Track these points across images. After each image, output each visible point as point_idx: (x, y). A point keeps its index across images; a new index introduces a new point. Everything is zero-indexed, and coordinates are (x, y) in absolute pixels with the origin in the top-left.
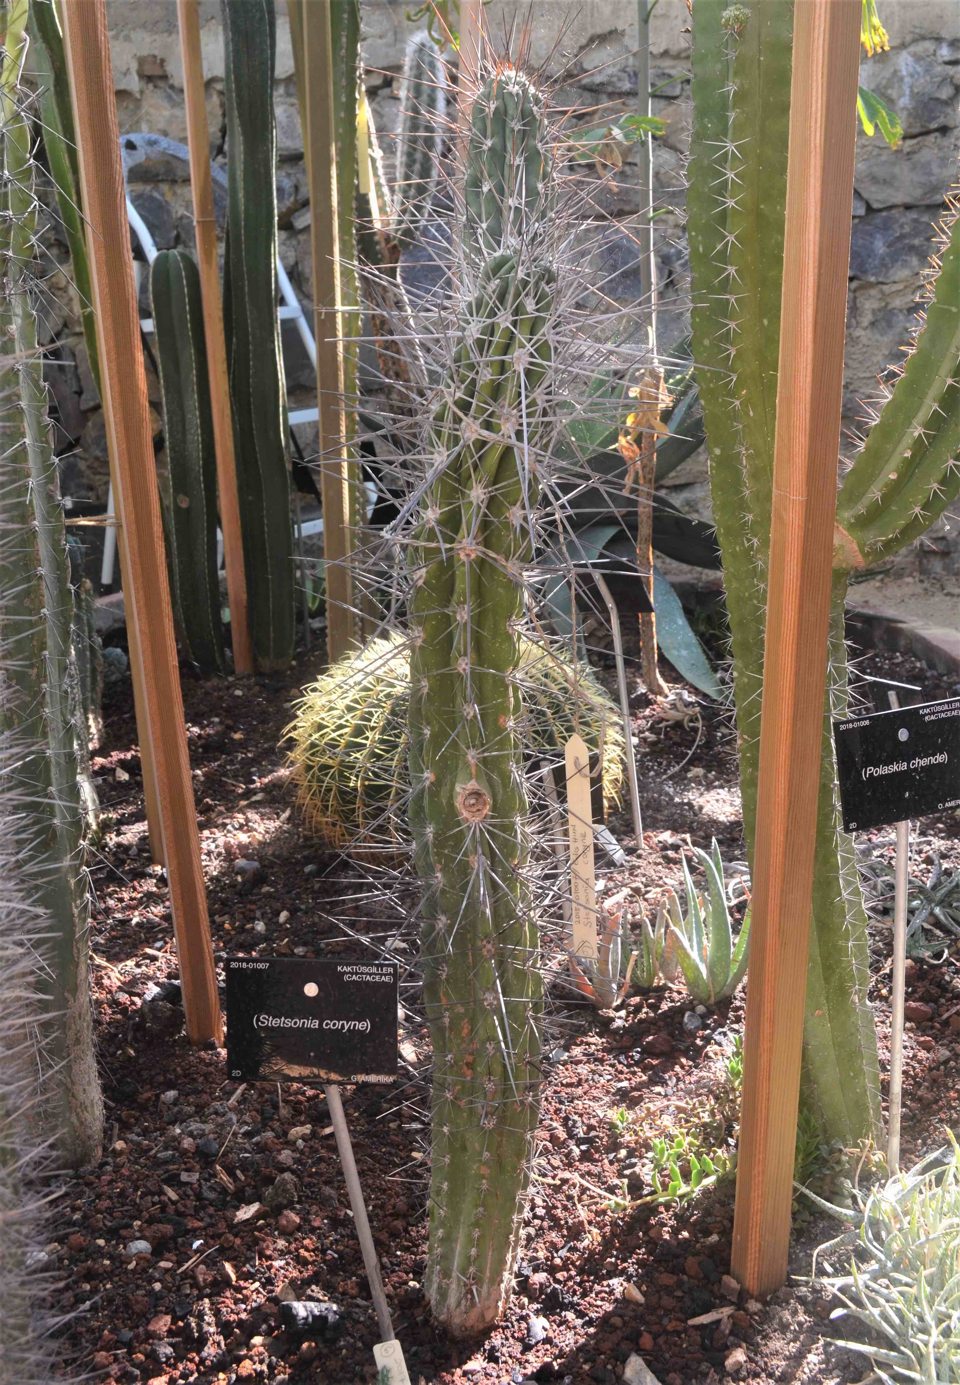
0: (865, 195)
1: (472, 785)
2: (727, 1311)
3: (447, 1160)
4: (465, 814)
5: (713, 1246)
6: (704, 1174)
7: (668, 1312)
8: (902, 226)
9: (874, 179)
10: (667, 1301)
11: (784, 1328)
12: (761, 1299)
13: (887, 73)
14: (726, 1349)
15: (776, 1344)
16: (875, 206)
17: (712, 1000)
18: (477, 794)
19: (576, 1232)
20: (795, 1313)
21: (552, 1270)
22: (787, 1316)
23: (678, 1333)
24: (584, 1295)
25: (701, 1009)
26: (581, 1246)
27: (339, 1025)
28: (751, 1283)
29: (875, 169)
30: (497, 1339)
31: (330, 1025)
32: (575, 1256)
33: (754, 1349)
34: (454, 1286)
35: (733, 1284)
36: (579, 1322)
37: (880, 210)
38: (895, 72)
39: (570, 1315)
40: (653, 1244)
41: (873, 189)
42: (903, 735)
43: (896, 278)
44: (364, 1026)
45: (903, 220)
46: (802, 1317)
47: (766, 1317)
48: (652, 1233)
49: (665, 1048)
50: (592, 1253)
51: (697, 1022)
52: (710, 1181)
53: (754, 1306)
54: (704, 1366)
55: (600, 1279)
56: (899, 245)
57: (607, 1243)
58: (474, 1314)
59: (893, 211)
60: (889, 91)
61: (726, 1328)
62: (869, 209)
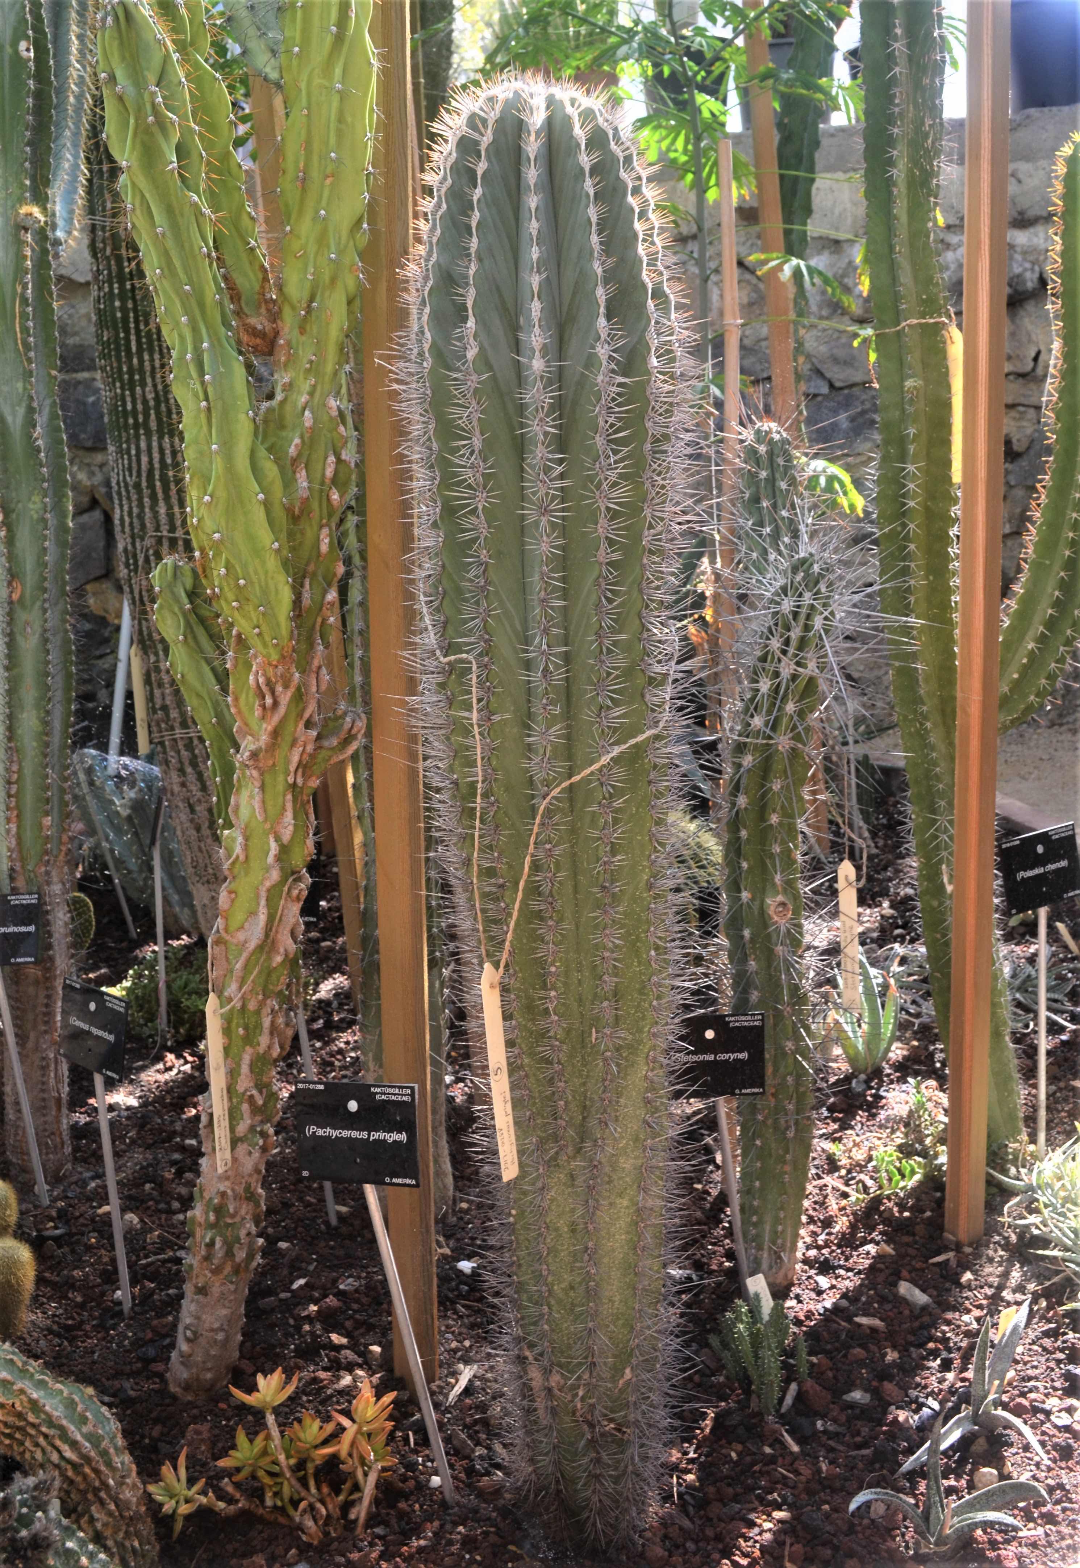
0: (828, 375)
1: (780, 898)
2: (951, 1255)
3: (759, 1164)
4: (776, 918)
5: (929, 1218)
6: (913, 1172)
7: (914, 1258)
8: (863, 403)
9: (835, 360)
10: (911, 1251)
11: (991, 1260)
12: (970, 1245)
13: (843, 263)
14: (958, 1275)
15: (988, 1269)
16: (838, 384)
17: (870, 1070)
18: (783, 904)
19: (827, 1223)
20: (996, 1251)
21: (819, 1248)
22: (991, 1253)
23: (923, 1270)
24: (847, 1260)
25: (863, 1077)
26: (834, 1231)
27: (727, 1056)
28: (963, 1236)
29: (835, 351)
30: (796, 1290)
31: (722, 1057)
32: (832, 1237)
33: (975, 1273)
34: (765, 1255)
35: (951, 1237)
36: (850, 1274)
37: (841, 389)
38: (850, 263)
39: (842, 1272)
40: (888, 1220)
41: (836, 369)
42: (1040, 849)
43: (860, 450)
44: (744, 1056)
45: (864, 397)
46: (1002, 1253)
47: (977, 1256)
48: (885, 1215)
49: (844, 1106)
50: (844, 1234)
51: (864, 1086)
52: (917, 1177)
53: (968, 1250)
54: (947, 1285)
55: (856, 1248)
56: (860, 420)
57: (853, 1227)
58: (781, 1274)
59: (854, 389)
60: (846, 280)
61: (953, 1263)
62: (832, 386)
